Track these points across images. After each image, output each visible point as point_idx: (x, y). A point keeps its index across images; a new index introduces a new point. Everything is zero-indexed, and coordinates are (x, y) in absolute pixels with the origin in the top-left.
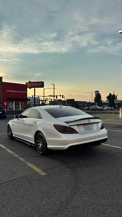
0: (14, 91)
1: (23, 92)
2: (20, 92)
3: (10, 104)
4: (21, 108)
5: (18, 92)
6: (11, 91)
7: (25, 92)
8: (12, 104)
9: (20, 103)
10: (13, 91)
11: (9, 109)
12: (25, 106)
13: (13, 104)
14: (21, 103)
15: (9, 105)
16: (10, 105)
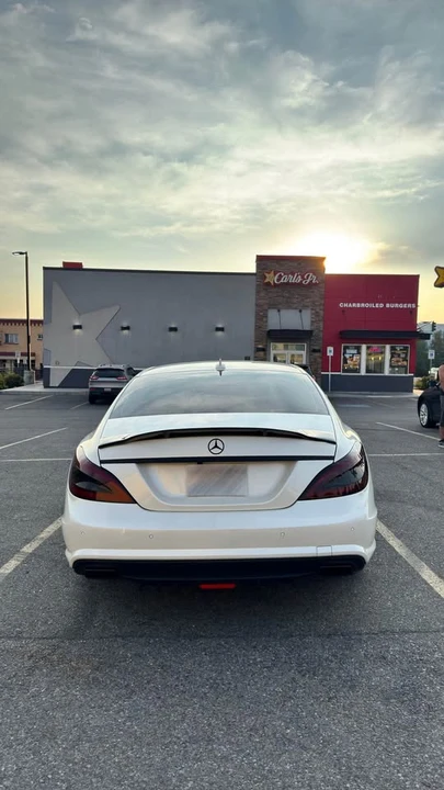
0: (367, 305)
1: (401, 306)
2: (388, 305)
3: (348, 351)
4: (391, 366)
5: (382, 305)
6: (354, 305)
7: (409, 306)
8: (355, 352)
9: (388, 347)
10: (363, 305)
11: (344, 371)
12: (405, 359)
13: (359, 353)
14: (393, 349)
15: (345, 358)
16: (347, 356)
